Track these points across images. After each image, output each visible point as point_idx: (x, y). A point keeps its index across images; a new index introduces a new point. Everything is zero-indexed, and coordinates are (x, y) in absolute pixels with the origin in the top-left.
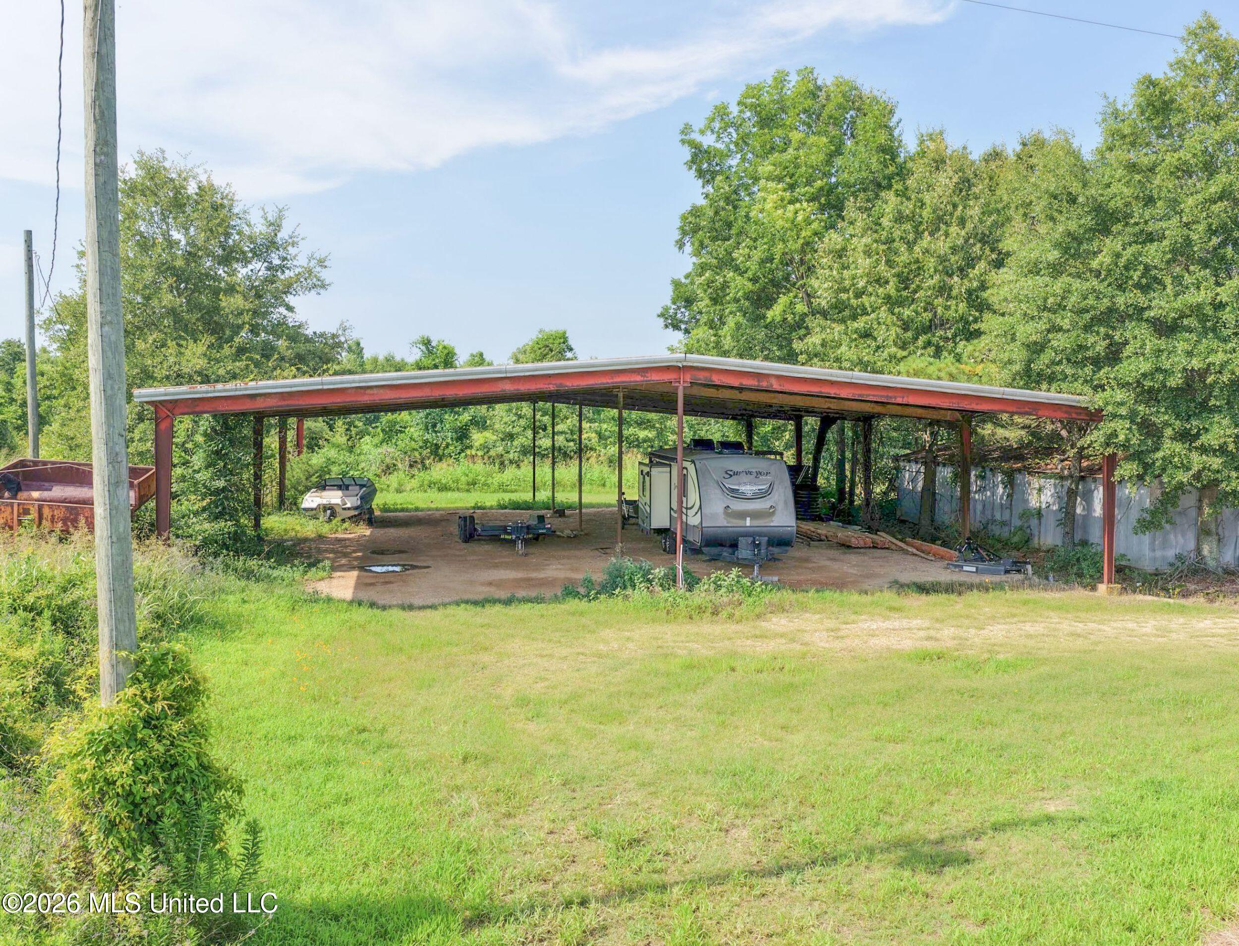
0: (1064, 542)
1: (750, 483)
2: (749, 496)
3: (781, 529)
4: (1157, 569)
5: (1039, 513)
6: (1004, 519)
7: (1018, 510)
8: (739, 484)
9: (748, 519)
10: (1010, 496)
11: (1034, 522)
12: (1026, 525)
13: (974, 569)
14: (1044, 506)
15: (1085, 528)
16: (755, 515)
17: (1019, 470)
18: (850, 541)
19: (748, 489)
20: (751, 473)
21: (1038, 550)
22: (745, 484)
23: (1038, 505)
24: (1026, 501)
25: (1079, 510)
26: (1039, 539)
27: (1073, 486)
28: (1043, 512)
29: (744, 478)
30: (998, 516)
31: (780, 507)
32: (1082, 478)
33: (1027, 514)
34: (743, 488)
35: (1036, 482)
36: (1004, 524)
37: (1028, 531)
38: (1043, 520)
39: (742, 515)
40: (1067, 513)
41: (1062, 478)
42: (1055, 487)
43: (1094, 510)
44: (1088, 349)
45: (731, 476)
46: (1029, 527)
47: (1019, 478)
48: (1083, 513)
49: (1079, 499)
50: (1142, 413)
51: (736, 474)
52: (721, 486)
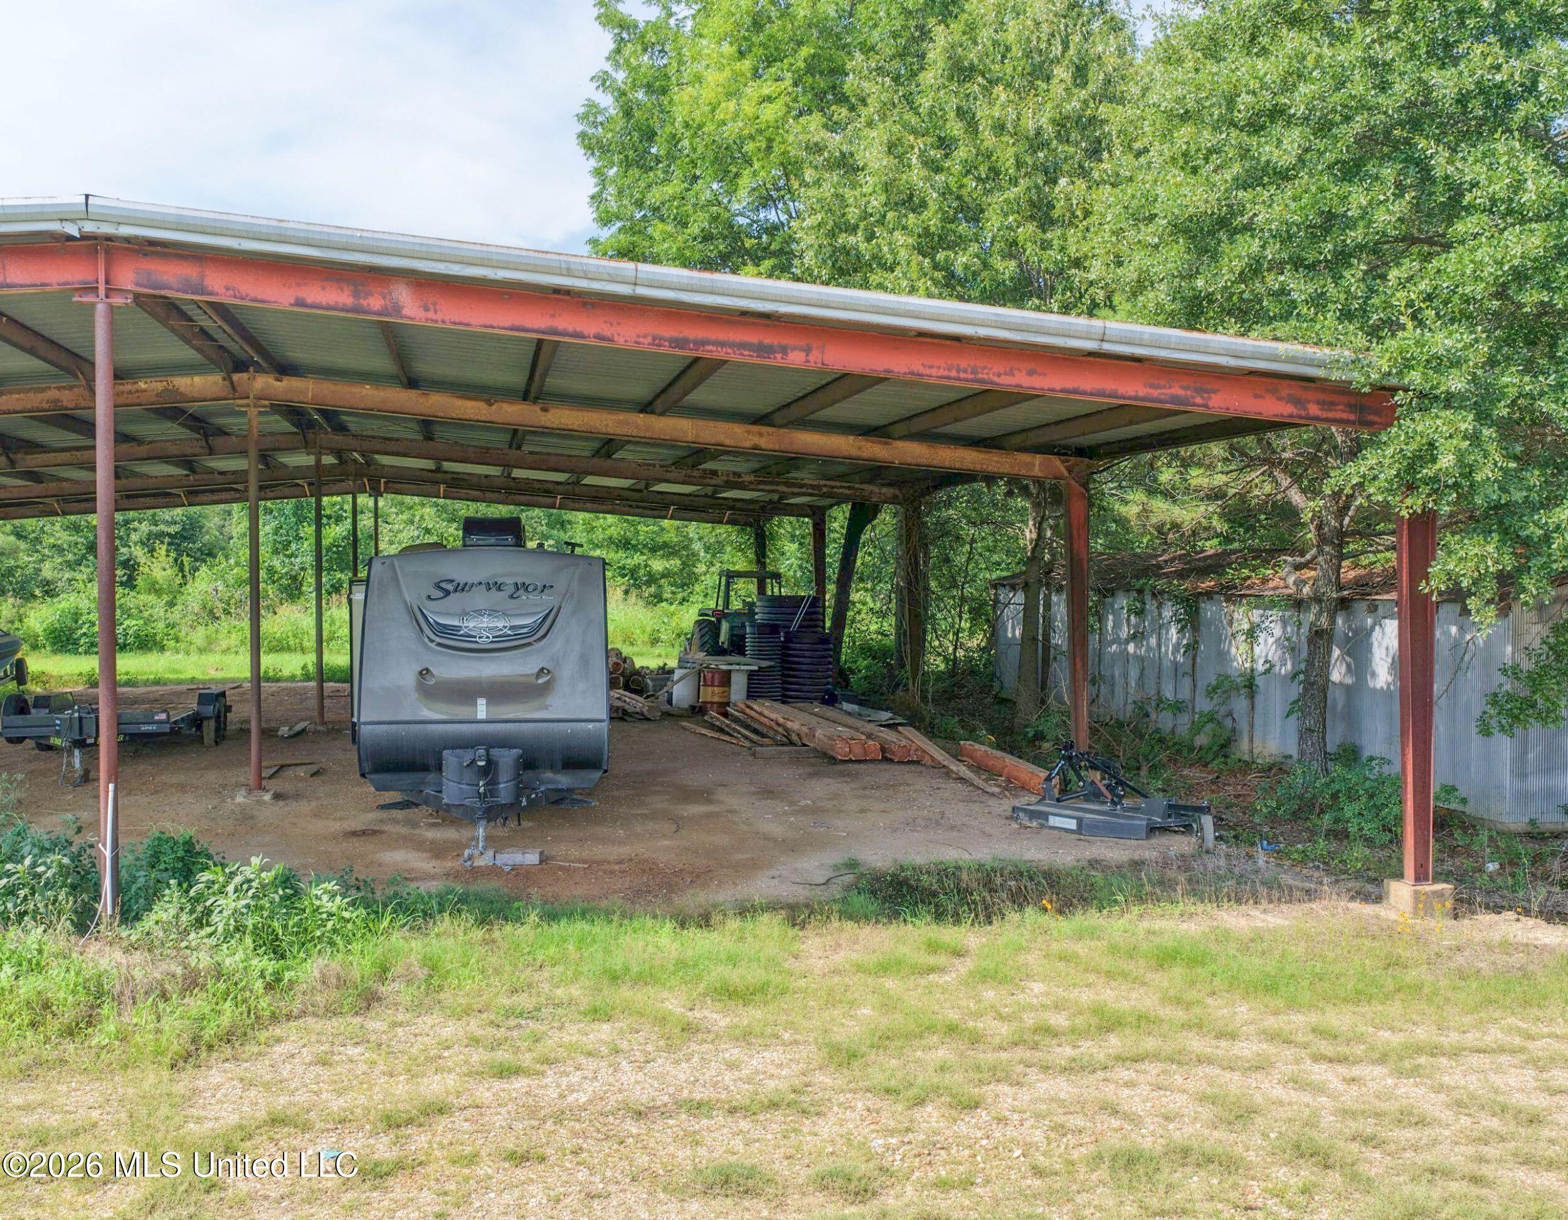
0: (1302, 753)
1: (493, 612)
2: (484, 642)
3: (568, 727)
4: (1532, 822)
5: (1250, 684)
6: (1180, 697)
7: (1208, 676)
8: (464, 614)
9: (482, 703)
10: (1192, 648)
11: (1240, 704)
12: (1223, 710)
13: (1072, 824)
14: (1260, 667)
15: (1351, 717)
16: (498, 692)
17: (1209, 594)
18: (832, 747)
19: (483, 627)
20: (499, 587)
21: (1246, 766)
22: (479, 613)
23: (1248, 665)
24: (1223, 656)
25: (1337, 674)
26: (1251, 740)
27: (1324, 622)
28: (1260, 681)
29: (480, 599)
30: (1168, 693)
31: (567, 672)
32: (1344, 604)
33: (1224, 687)
34: (471, 625)
35: (1242, 616)
36: (1178, 707)
37: (1228, 723)
38: (1259, 699)
39: (466, 692)
40: (1309, 685)
41: (1298, 604)
42: (1284, 623)
43: (1373, 674)
44: (1351, 224)
45: (447, 593)
46: (1230, 714)
47: (1209, 610)
48: (1349, 681)
49: (1336, 652)
50: (1512, 392)
51: (461, 588)
52: (418, 618)
